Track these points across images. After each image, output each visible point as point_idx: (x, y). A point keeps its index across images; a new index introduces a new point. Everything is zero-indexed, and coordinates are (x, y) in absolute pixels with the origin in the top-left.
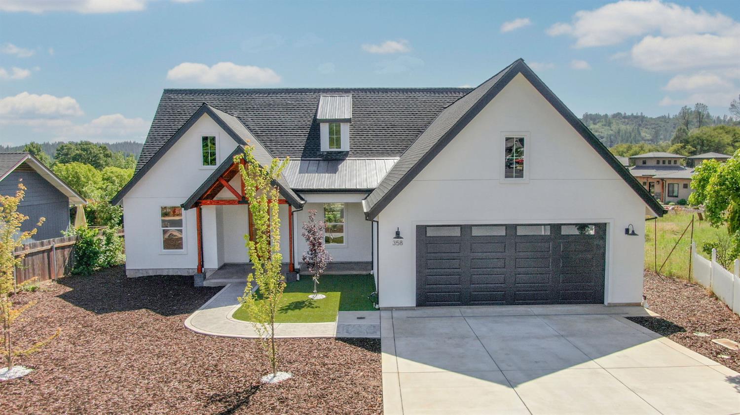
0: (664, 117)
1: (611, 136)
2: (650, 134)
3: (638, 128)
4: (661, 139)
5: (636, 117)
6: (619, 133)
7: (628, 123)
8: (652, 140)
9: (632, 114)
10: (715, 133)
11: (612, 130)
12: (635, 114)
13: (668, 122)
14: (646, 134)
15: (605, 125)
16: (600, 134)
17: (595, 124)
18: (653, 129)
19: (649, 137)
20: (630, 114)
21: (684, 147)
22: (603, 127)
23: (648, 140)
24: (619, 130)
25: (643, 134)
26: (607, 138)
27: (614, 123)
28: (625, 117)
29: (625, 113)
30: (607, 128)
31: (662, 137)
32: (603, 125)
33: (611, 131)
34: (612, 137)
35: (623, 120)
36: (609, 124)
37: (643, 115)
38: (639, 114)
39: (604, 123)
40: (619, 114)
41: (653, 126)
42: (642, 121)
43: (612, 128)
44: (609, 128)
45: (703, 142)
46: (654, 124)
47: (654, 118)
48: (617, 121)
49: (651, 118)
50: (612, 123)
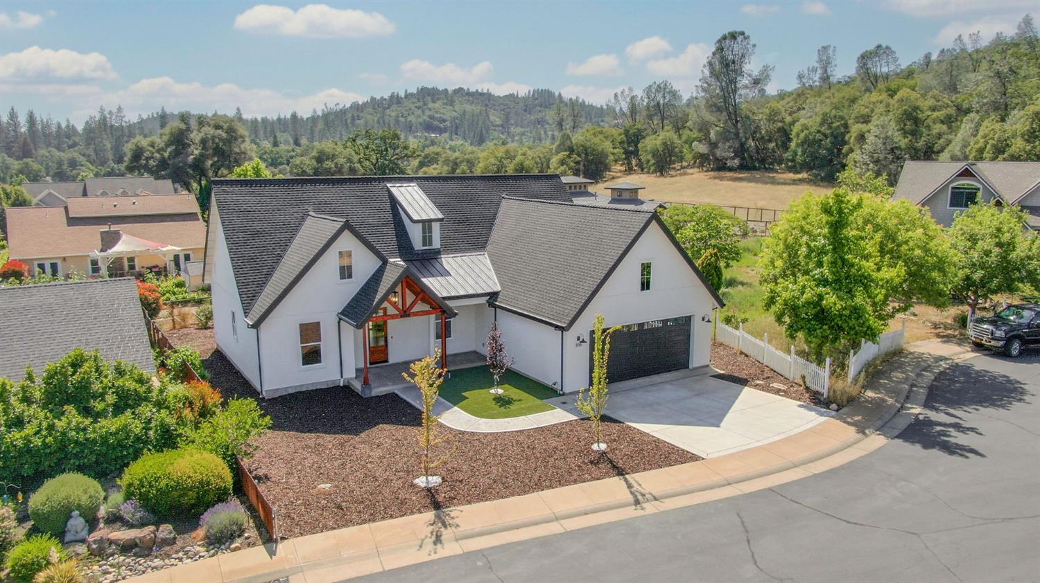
0: (512, 95)
1: (455, 118)
2: (500, 117)
3: (486, 110)
4: (512, 125)
5: (482, 94)
6: (464, 115)
7: (473, 102)
8: (502, 126)
9: (477, 90)
10: (596, 140)
11: (455, 111)
12: (480, 91)
13: (518, 103)
14: (495, 118)
15: (446, 104)
16: (442, 116)
17: (433, 102)
18: (501, 110)
19: (498, 122)
20: (474, 90)
21: (569, 157)
22: (445, 106)
23: (498, 126)
24: (464, 111)
25: (492, 118)
26: (450, 123)
27: (457, 101)
28: (469, 94)
29: (468, 89)
30: (449, 107)
31: (512, 122)
32: (444, 104)
33: (454, 113)
34: (457, 121)
35: (466, 98)
36: (451, 103)
37: (490, 91)
38: (485, 91)
39: (445, 101)
40: (461, 89)
41: (502, 107)
42: (489, 100)
43: (456, 108)
44: (451, 107)
45: (586, 150)
46: (502, 104)
47: (502, 96)
48: (460, 99)
49: (499, 97)
50: (455, 102)
